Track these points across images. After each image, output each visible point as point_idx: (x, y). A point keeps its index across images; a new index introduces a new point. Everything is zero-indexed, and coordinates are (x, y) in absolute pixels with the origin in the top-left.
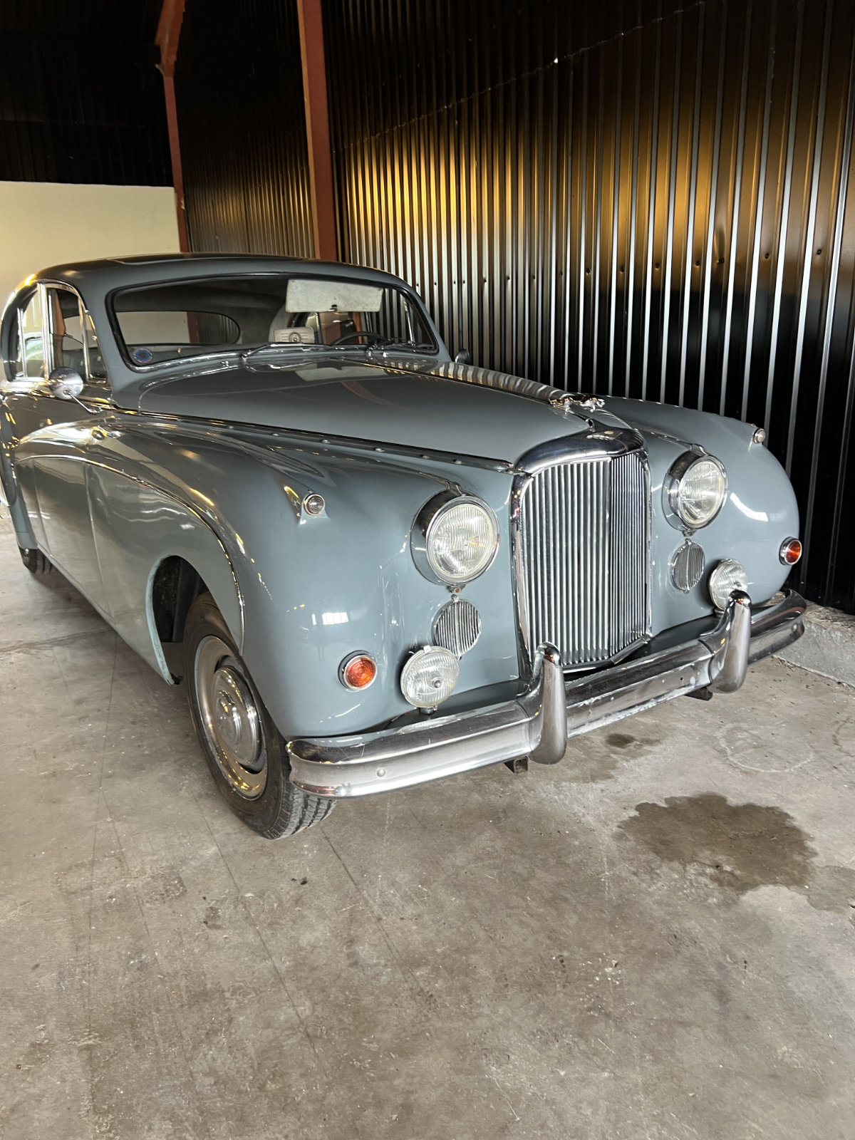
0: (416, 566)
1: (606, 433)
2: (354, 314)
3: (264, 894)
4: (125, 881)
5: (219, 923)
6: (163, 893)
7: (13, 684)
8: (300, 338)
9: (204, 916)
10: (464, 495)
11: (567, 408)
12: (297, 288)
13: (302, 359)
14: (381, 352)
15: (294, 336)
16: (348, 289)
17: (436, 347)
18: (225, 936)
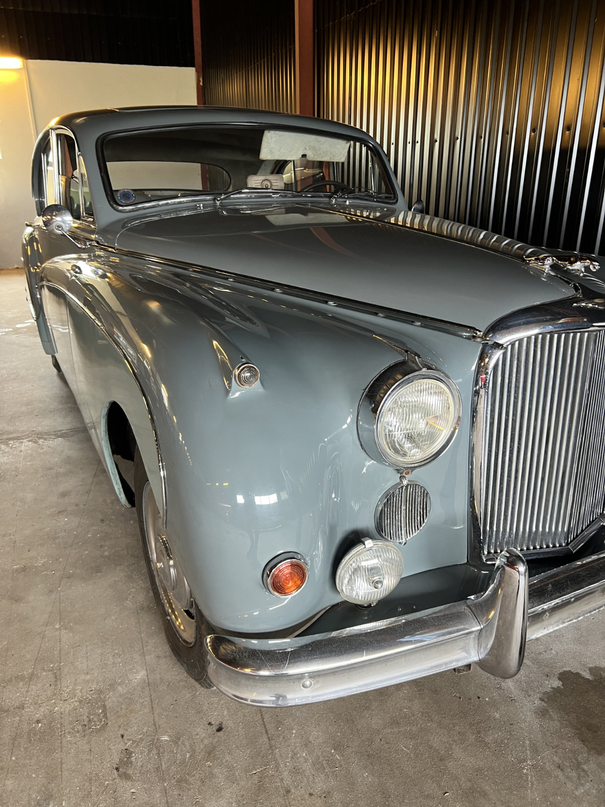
0: (361, 445)
1: (597, 301)
2: (324, 163)
3: (179, 739)
4: (55, 703)
5: (130, 772)
6: (85, 723)
7: (16, 471)
8: (271, 185)
9: (117, 760)
10: (424, 370)
11: (547, 268)
12: (272, 138)
13: (271, 204)
14: (344, 200)
15: (266, 182)
16: (318, 142)
17: (396, 197)
18: (132, 791)
